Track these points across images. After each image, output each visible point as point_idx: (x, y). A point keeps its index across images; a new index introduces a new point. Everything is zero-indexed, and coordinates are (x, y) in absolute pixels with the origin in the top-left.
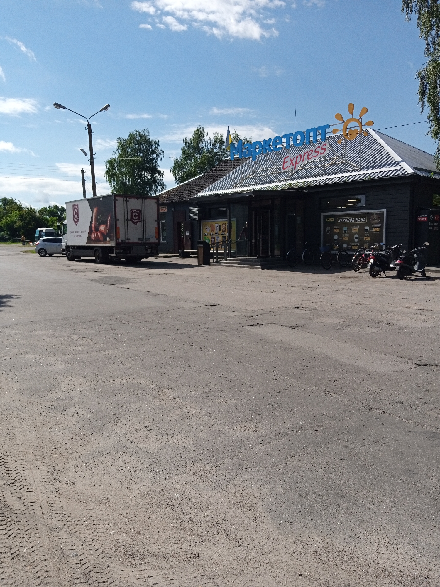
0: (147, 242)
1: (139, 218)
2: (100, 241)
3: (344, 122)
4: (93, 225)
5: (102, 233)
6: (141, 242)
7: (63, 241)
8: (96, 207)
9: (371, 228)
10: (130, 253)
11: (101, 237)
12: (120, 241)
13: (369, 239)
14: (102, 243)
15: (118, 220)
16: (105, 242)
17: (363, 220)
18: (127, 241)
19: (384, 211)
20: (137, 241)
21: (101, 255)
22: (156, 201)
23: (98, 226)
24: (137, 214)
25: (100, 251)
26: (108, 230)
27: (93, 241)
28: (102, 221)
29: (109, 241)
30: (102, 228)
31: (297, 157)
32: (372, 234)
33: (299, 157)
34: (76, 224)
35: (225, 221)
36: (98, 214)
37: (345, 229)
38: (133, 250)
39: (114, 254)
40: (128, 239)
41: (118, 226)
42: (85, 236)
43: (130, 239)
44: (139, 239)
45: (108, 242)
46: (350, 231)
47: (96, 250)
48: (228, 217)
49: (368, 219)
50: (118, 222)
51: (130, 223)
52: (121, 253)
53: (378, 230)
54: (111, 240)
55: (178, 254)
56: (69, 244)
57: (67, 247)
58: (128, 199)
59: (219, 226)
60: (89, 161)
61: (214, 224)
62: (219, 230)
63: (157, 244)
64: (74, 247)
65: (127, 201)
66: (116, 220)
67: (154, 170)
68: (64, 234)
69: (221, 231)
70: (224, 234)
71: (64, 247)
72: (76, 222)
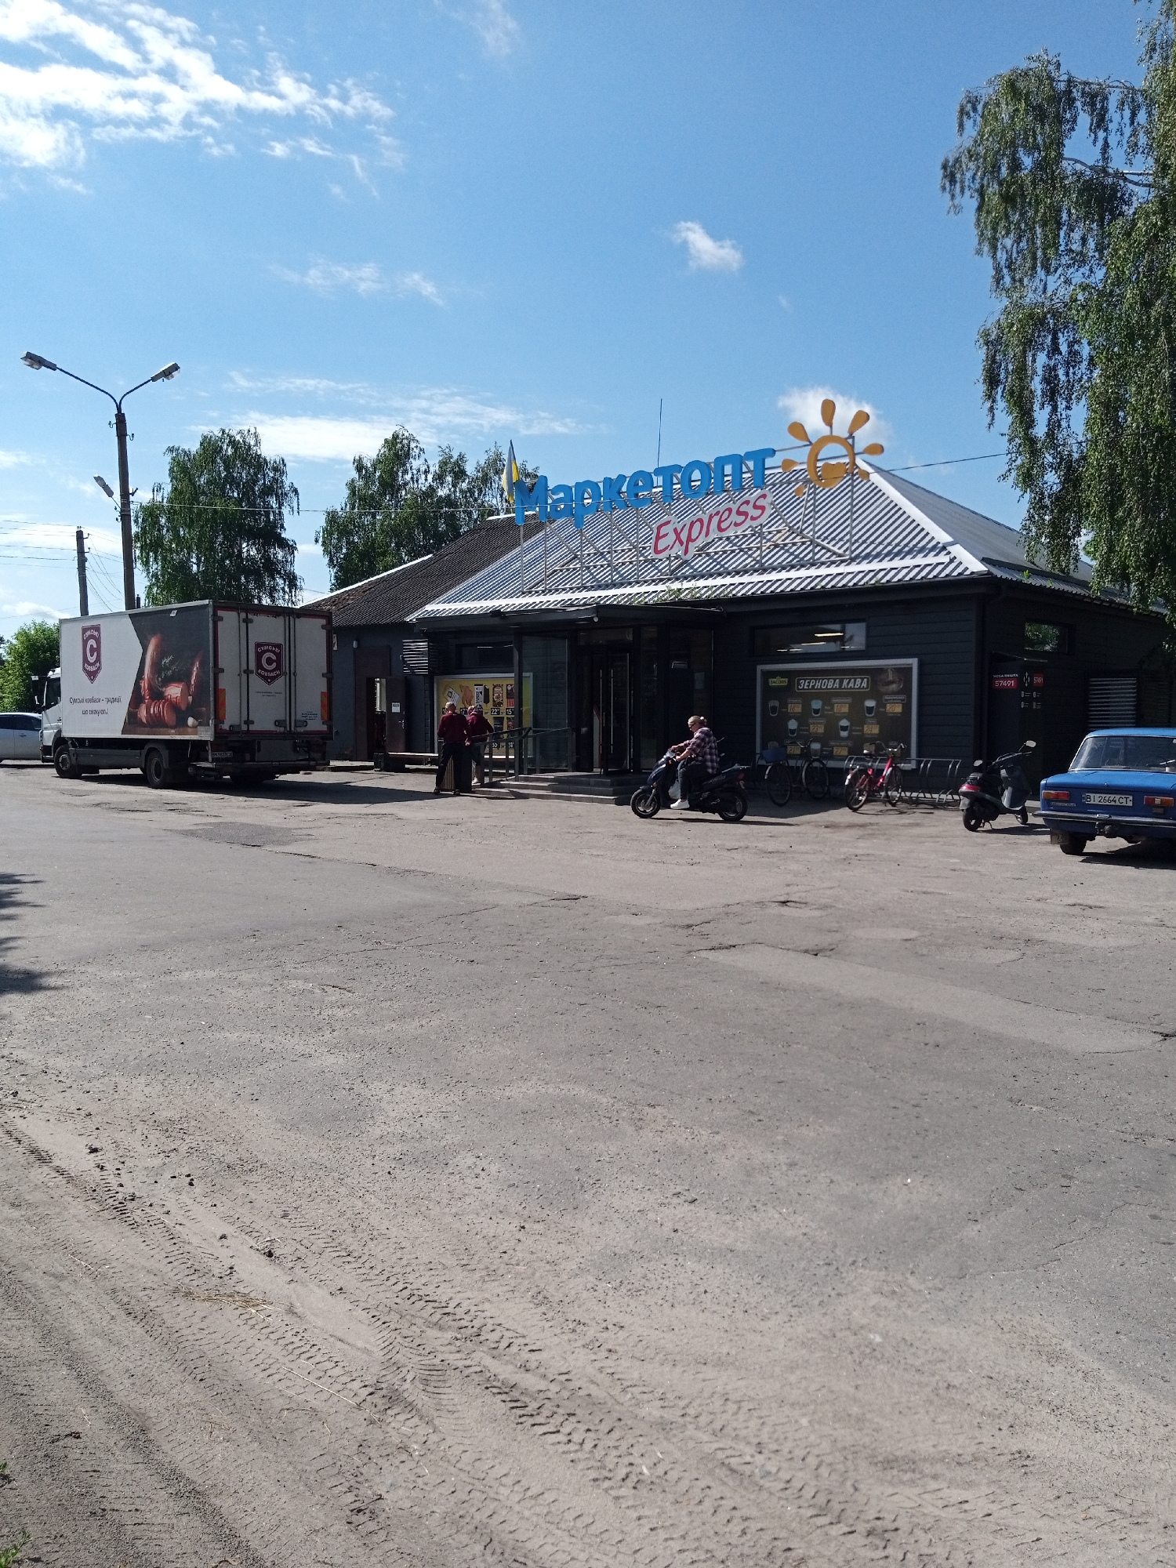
0: (299, 730)
1: (278, 667)
2: (166, 726)
3: (811, 443)
4: (144, 684)
5: (174, 706)
6: (282, 729)
7: (46, 725)
8: (154, 634)
9: (881, 704)
10: (252, 760)
11: (168, 716)
12: (226, 726)
13: (875, 730)
14: (173, 731)
15: (222, 670)
16: (181, 729)
17: (861, 683)
18: (244, 728)
19: (914, 662)
20: (271, 727)
21: (165, 765)
22: (323, 622)
23: (162, 687)
24: (274, 658)
25: (165, 753)
26: (190, 698)
27: (142, 724)
28: (174, 672)
29: (194, 727)
30: (174, 691)
31: (692, 524)
32: (882, 718)
33: (697, 525)
34: (92, 680)
35: (507, 679)
36: (161, 653)
37: (816, 704)
38: (259, 750)
39: (207, 760)
40: (248, 722)
41: (220, 687)
42: (121, 712)
43: (252, 722)
44: (278, 723)
45: (190, 730)
46: (827, 710)
47: (150, 750)
48: (516, 668)
49: (874, 683)
50: (221, 676)
51: (256, 682)
52: (227, 760)
53: (898, 709)
54: (200, 724)
55: (372, 764)
56: (66, 734)
57: (60, 740)
58: (250, 616)
59: (486, 691)
60: (119, 509)
61: (471, 684)
62: (486, 701)
63: (326, 736)
64: (80, 742)
65: (247, 621)
66: (218, 671)
67: (271, 535)
68: (49, 706)
69: (490, 704)
70: (498, 713)
71: (49, 742)
72: (92, 675)
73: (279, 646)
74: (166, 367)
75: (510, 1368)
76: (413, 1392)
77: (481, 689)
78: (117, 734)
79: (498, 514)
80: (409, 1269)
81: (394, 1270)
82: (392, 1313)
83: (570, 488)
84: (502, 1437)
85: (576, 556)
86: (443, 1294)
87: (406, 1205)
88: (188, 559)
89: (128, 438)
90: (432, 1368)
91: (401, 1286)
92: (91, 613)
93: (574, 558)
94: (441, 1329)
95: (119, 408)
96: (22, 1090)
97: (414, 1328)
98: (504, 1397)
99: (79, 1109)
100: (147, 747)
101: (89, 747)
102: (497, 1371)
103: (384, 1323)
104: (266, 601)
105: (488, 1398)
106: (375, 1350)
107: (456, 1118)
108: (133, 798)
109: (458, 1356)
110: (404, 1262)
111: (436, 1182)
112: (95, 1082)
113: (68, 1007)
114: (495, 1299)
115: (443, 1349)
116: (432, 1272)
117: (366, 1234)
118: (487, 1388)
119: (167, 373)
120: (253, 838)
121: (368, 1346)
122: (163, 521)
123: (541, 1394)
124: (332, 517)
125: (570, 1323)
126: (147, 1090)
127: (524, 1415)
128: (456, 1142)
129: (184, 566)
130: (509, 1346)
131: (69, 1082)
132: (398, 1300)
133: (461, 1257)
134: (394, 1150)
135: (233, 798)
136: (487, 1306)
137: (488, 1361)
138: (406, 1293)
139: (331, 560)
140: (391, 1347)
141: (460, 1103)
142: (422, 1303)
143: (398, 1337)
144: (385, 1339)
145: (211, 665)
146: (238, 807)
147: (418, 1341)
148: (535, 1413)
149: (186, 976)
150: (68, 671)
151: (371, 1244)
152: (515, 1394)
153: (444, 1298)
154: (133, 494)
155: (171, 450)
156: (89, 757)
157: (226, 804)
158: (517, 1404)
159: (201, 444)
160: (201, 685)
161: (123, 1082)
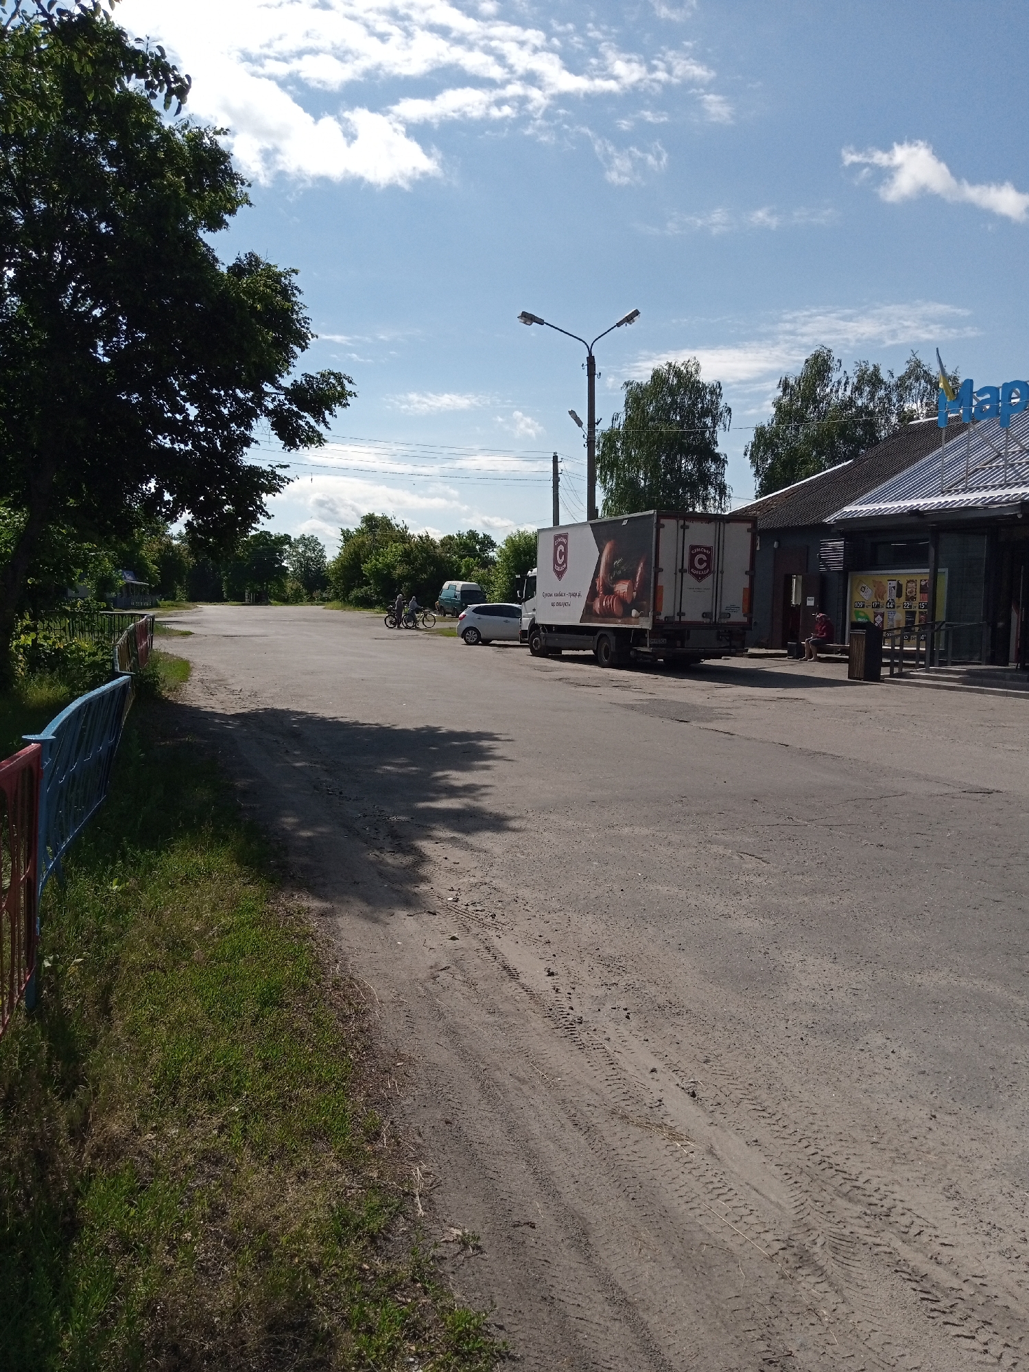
0: (724, 621)
1: (708, 567)
2: (614, 616)
4: (599, 582)
5: (621, 600)
6: (708, 620)
8: (609, 540)
10: (682, 646)
11: (617, 608)
12: (662, 618)
14: (620, 621)
15: (662, 570)
16: (626, 619)
18: (677, 619)
20: (700, 619)
21: (613, 649)
22: (749, 526)
23: (613, 584)
24: (705, 558)
25: (613, 639)
26: (635, 593)
27: (597, 615)
28: (623, 571)
29: (636, 617)
30: (622, 588)
34: (560, 579)
35: (921, 574)
36: (614, 556)
38: (688, 638)
39: (646, 646)
40: (681, 614)
41: (659, 584)
42: (580, 604)
43: (684, 614)
44: (705, 615)
45: (633, 620)
47: (602, 636)
48: (929, 564)
50: (661, 575)
51: (688, 578)
52: (662, 646)
54: (642, 615)
55: (786, 652)
56: (539, 621)
57: (534, 626)
58: (687, 523)
59: (900, 586)
60: (586, 437)
61: (884, 580)
62: (899, 595)
63: (746, 627)
64: (549, 628)
65: (684, 527)
66: (658, 570)
67: (706, 452)
68: (527, 599)
69: (903, 598)
70: (910, 606)
71: (526, 627)
72: (560, 574)
73: (709, 549)
74: (630, 312)
75: (920, 1256)
76: (822, 1256)
77: (894, 584)
78: (577, 622)
79: (918, 419)
80: (819, 1136)
81: (806, 1133)
82: (804, 1174)
83: (997, 389)
84: (913, 1326)
85: (999, 455)
86: (854, 1167)
87: (818, 1072)
88: (637, 476)
89: (596, 376)
90: (841, 1237)
91: (812, 1150)
92: (561, 524)
93: (997, 457)
94: (850, 1200)
95: (590, 353)
96: (498, 912)
97: (824, 1194)
98: (914, 1285)
99: (540, 936)
100: (599, 634)
101: (556, 632)
102: (908, 1256)
103: (796, 1183)
104: (699, 509)
105: (896, 1280)
106: (787, 1206)
107: (866, 997)
108: (587, 675)
109: (867, 1231)
110: (815, 1128)
111: (846, 1055)
112: (553, 915)
113: (534, 847)
114: (905, 1183)
115: (853, 1221)
116: (843, 1143)
117: (779, 1093)
118: (896, 1271)
119: (629, 319)
120: (682, 715)
121: (780, 1202)
122: (619, 445)
123: (954, 1292)
124: (760, 433)
125: (984, 1225)
126: (594, 927)
127: (935, 1310)
128: (867, 1021)
129: (633, 483)
130: (919, 1234)
131: (533, 912)
132: (809, 1164)
133: (871, 1134)
134: (807, 1018)
135: (665, 678)
136: (896, 1188)
137: (897, 1244)
138: (817, 1158)
139: (757, 471)
140: (802, 1207)
141: (870, 983)
142: (832, 1171)
143: (809, 1199)
144: (796, 1198)
145: (653, 565)
146: (669, 687)
147: (828, 1208)
148: (947, 1310)
149: (627, 830)
150: (541, 571)
151: (785, 1104)
152: (926, 1285)
153: (854, 1172)
154: (598, 424)
155: (627, 384)
156: (555, 640)
157: (660, 683)
158: (927, 1296)
159: (652, 377)
160: (644, 582)
161: (575, 917)
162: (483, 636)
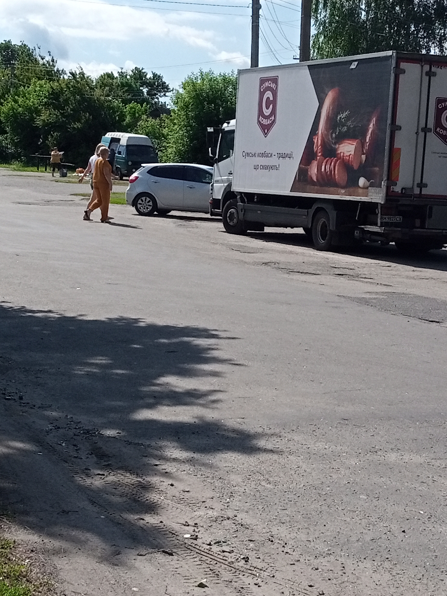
2: (336, 185)
4: (318, 140)
5: (346, 165)
7: (216, 178)
8: (332, 87)
10: (422, 226)
11: (339, 175)
12: (398, 189)
14: (343, 191)
15: (400, 128)
16: (351, 190)
18: (417, 191)
21: (332, 227)
23: (335, 144)
25: (333, 214)
26: (364, 157)
27: (313, 183)
28: (349, 128)
29: (366, 188)
30: (347, 149)
34: (266, 134)
36: (337, 108)
38: (430, 216)
39: (376, 225)
40: (422, 185)
41: (396, 146)
43: (426, 186)
45: (360, 191)
47: (318, 210)
50: (399, 135)
51: (432, 139)
52: (396, 225)
54: (372, 185)
56: (236, 188)
57: (229, 194)
58: (434, 69)
64: (249, 197)
65: (430, 74)
66: (395, 128)
68: (221, 159)
71: (219, 195)
72: (266, 129)
78: (286, 192)
100: (315, 207)
101: (258, 203)
108: (300, 259)
120: (431, 313)
135: (400, 267)
145: (389, 122)
146: (407, 277)
150: (242, 124)
156: (256, 213)
157: (394, 273)
160: (377, 143)
162: (160, 204)
